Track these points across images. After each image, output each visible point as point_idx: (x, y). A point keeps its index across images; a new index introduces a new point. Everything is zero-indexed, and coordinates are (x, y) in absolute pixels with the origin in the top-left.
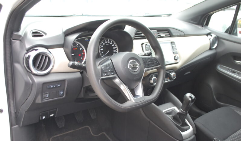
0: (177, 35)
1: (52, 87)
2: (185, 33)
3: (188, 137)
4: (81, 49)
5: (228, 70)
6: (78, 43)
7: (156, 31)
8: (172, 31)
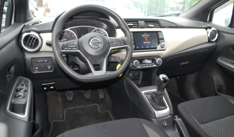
0: (168, 27)
1: (40, 61)
2: (178, 25)
3: (167, 115)
4: (73, 36)
5: (228, 62)
6: (71, 31)
7: (144, 22)
8: (161, 22)
